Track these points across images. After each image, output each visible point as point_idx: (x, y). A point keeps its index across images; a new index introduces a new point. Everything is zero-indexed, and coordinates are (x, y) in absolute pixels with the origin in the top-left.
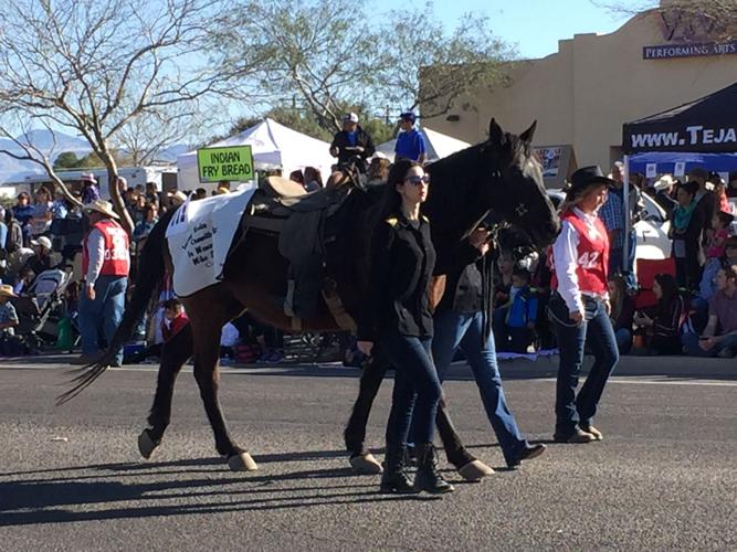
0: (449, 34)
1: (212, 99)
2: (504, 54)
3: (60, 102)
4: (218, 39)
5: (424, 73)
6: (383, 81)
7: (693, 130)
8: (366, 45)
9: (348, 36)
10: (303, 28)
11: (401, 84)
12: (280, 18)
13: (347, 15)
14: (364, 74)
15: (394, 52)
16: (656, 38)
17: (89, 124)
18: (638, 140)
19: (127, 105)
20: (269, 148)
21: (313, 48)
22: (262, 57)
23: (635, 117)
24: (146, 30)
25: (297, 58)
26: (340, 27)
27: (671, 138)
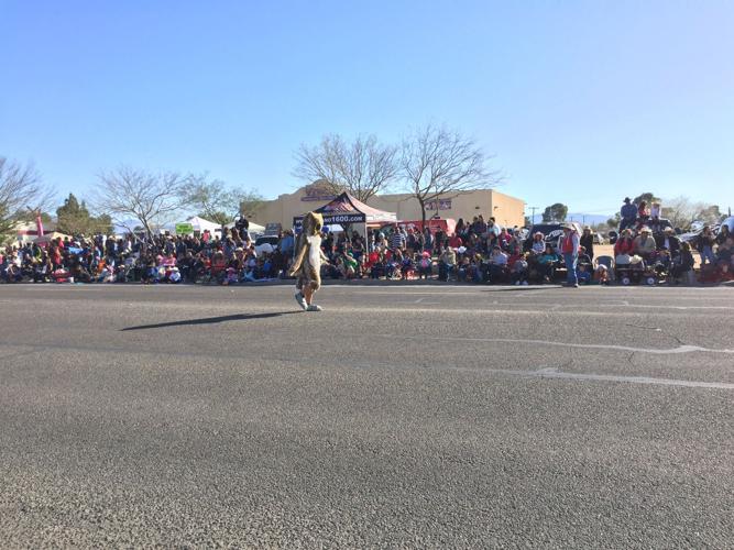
0: (248, 193)
1: (179, 210)
2: (263, 199)
3: (133, 210)
4: (182, 194)
5: (241, 204)
6: (229, 206)
8: (225, 196)
9: (220, 193)
10: (206, 191)
11: (235, 207)
12: (200, 188)
13: (219, 188)
14: (224, 204)
15: (232, 198)
17: (142, 217)
19: (153, 212)
20: (197, 225)
21: (209, 197)
22: (194, 198)
23: (297, 216)
24: (159, 190)
25: (205, 199)
26: (217, 191)
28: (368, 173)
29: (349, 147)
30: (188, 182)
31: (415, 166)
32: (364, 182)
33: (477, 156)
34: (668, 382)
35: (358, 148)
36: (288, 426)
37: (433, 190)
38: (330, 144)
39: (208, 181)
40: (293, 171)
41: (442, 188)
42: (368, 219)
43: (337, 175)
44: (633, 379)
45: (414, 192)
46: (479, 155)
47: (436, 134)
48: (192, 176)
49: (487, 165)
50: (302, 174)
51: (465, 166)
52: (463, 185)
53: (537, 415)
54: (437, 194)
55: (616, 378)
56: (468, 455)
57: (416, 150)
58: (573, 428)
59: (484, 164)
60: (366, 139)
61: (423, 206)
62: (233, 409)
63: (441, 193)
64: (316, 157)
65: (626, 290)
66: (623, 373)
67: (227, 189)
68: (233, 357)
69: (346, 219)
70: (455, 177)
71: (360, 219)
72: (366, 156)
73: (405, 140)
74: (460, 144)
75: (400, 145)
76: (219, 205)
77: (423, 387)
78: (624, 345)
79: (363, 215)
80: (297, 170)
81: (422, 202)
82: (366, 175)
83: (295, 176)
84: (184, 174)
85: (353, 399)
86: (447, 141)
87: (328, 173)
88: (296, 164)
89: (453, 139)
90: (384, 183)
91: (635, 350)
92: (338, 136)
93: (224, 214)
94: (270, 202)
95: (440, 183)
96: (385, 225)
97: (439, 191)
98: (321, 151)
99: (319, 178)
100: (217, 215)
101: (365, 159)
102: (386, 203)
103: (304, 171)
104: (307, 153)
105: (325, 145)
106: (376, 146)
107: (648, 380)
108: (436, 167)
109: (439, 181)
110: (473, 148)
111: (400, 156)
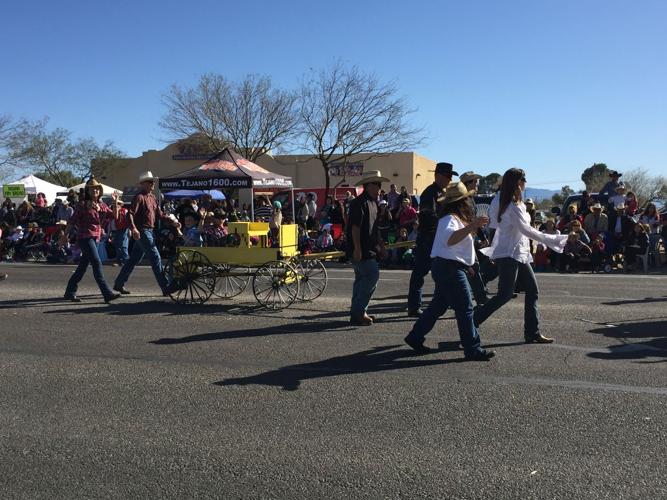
0: (101, 147)
1: (8, 166)
2: (123, 156)
4: (11, 145)
5: (93, 161)
6: (77, 163)
7: (183, 181)
8: (70, 149)
9: (63, 146)
10: (45, 142)
11: (84, 165)
12: (36, 138)
13: (62, 139)
14: (70, 160)
15: (81, 153)
16: (178, 153)
18: (164, 184)
20: (32, 186)
21: (50, 150)
22: (28, 152)
23: (163, 177)
25: (44, 154)
26: (60, 143)
27: (176, 184)
28: (257, 127)
29: (234, 93)
30: (20, 130)
31: (317, 120)
32: (253, 139)
33: (395, 110)
34: (609, 387)
35: (246, 93)
36: (125, 442)
37: (339, 151)
38: (211, 87)
39: (49, 130)
40: (163, 121)
41: (351, 148)
42: (255, 183)
43: (219, 128)
44: (567, 383)
45: (316, 153)
46: (398, 109)
47: (344, 79)
48: (26, 122)
49: (407, 121)
50: (175, 125)
51: (380, 121)
52: (377, 146)
53: (447, 427)
54: (344, 156)
55: (547, 382)
56: (356, 477)
57: (319, 100)
58: (490, 442)
59: (403, 120)
60: (257, 82)
61: (327, 169)
62: (54, 421)
63: (350, 154)
64: (191, 103)
65: (569, 278)
66: (555, 376)
67: (73, 140)
68: (63, 355)
69: (226, 182)
70: (368, 135)
71: (245, 183)
72: (256, 104)
73: (306, 86)
74: (373, 94)
75: (300, 93)
76: (63, 161)
77: (308, 392)
78: (561, 343)
79: (249, 179)
80: (167, 120)
81: (325, 165)
82: (255, 129)
83: (164, 126)
84: (15, 121)
85: (216, 408)
86: (359, 89)
87: (206, 124)
88: (166, 111)
89: (366, 86)
90: (277, 140)
91: (570, 348)
92: (221, 77)
93: (70, 173)
94: (131, 160)
95: (348, 142)
96: (280, 193)
97: (347, 152)
98: (199, 96)
99: (194, 131)
100: (61, 174)
101: (254, 109)
102: (279, 165)
103: (177, 120)
104: (180, 99)
105: (204, 88)
106: (269, 93)
107: (585, 385)
108: (343, 122)
109: (347, 140)
110: (391, 99)
111: (300, 106)
